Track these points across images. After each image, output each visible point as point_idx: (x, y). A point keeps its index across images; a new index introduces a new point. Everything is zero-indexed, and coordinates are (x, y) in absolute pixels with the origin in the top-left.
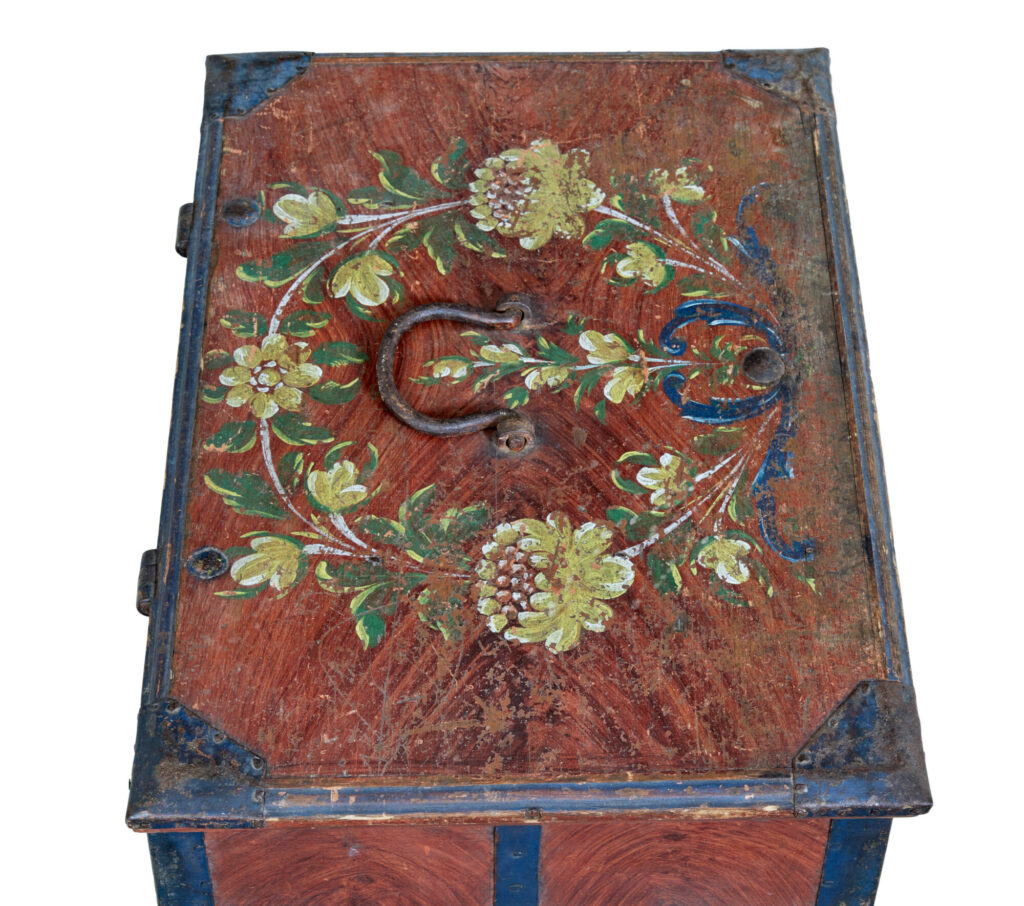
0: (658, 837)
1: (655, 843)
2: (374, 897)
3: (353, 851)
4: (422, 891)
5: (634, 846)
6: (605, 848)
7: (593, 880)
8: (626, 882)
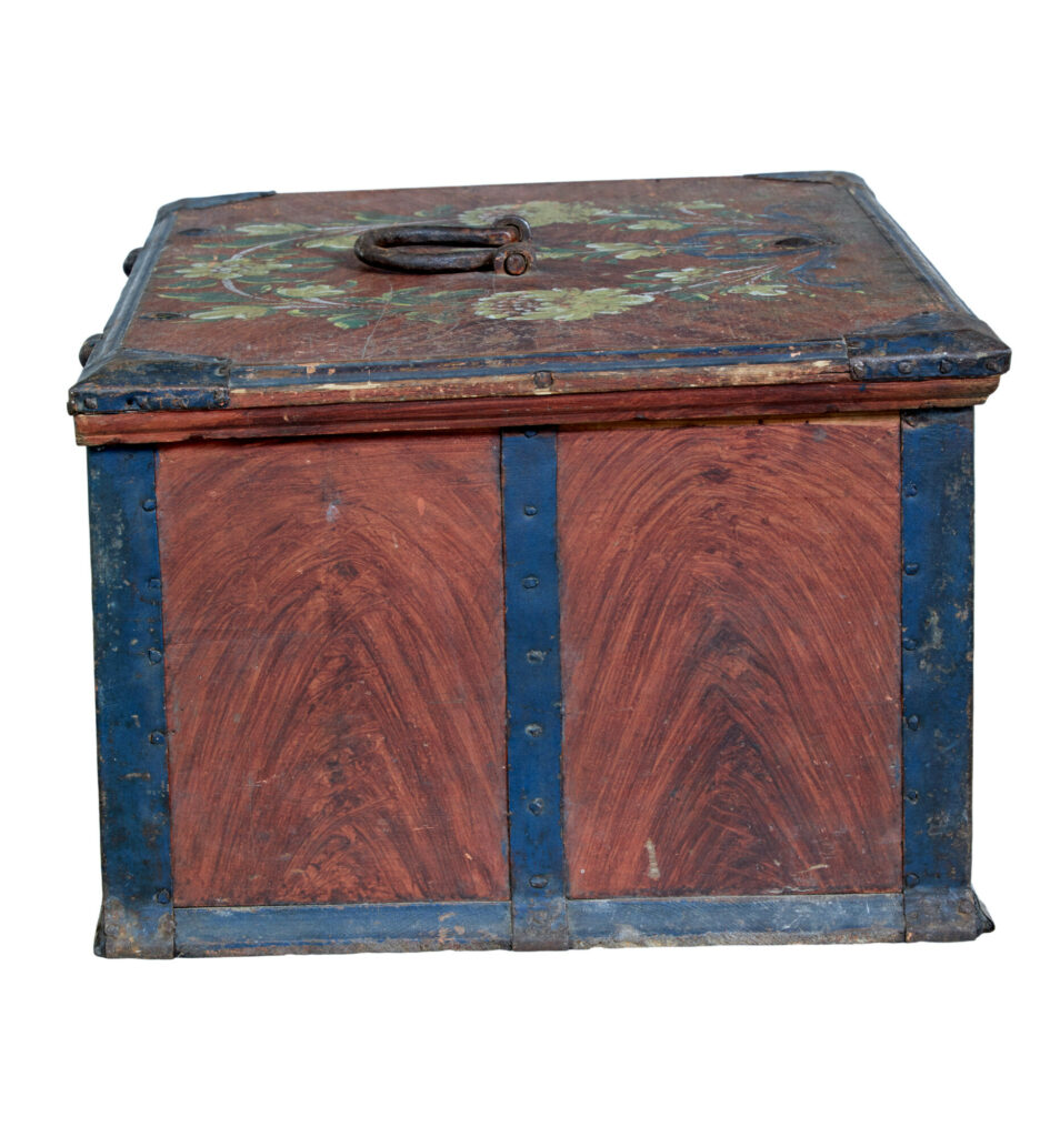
0: (696, 476)
1: (692, 489)
2: (358, 609)
3: (332, 511)
4: (416, 594)
5: (669, 495)
6: (634, 501)
7: (624, 567)
8: (665, 571)
